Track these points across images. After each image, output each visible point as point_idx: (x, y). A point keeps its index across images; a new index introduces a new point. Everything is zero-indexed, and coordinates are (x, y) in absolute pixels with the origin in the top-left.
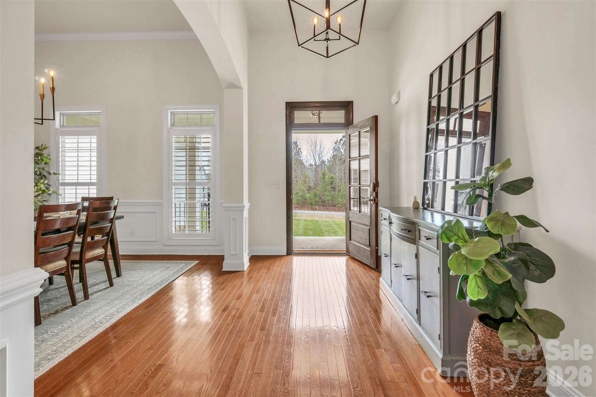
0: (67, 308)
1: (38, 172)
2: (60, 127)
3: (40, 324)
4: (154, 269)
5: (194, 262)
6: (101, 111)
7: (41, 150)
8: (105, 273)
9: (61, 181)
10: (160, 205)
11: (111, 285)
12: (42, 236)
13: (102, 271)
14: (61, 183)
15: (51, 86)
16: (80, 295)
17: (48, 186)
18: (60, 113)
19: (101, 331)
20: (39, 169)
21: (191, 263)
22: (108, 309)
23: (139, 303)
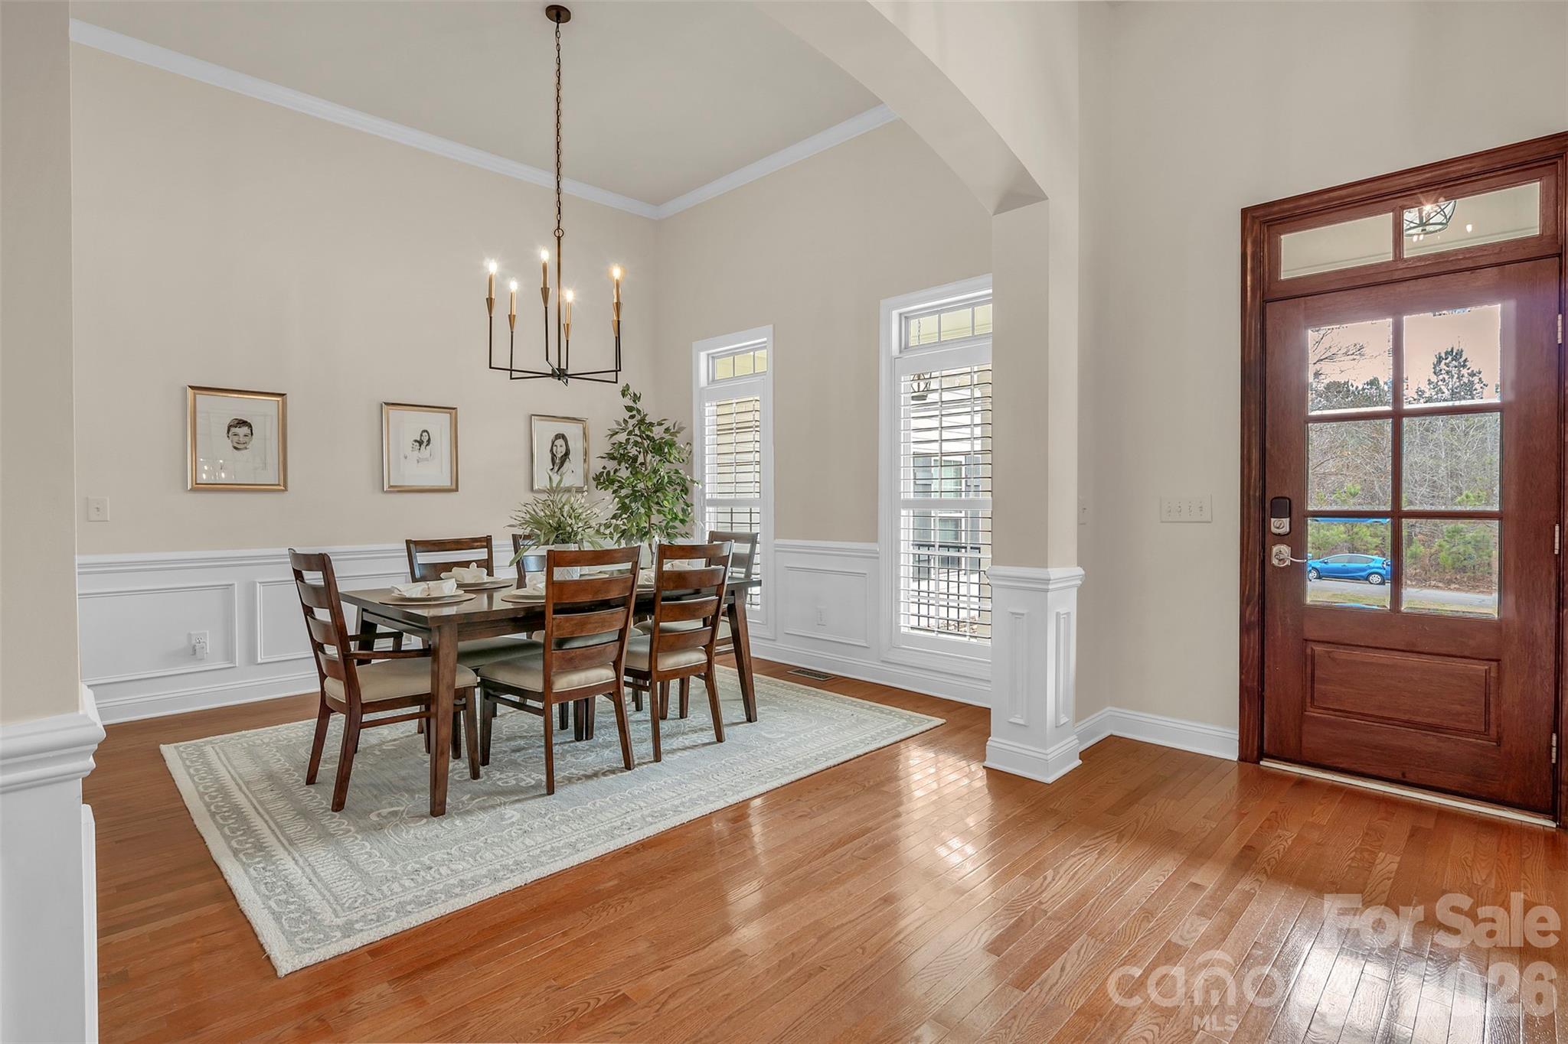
0: (613, 772)
1: (666, 478)
2: (708, 384)
3: (553, 793)
4: (831, 718)
5: (929, 721)
6: (765, 339)
7: (674, 434)
8: (742, 704)
9: (708, 497)
10: (875, 557)
11: (720, 739)
12: (554, 614)
13: (735, 700)
14: (708, 500)
15: (615, 301)
16: (642, 749)
17: (685, 507)
18: (708, 355)
19: (612, 848)
20: (667, 473)
21: (921, 722)
22: (666, 797)
23: (727, 802)
